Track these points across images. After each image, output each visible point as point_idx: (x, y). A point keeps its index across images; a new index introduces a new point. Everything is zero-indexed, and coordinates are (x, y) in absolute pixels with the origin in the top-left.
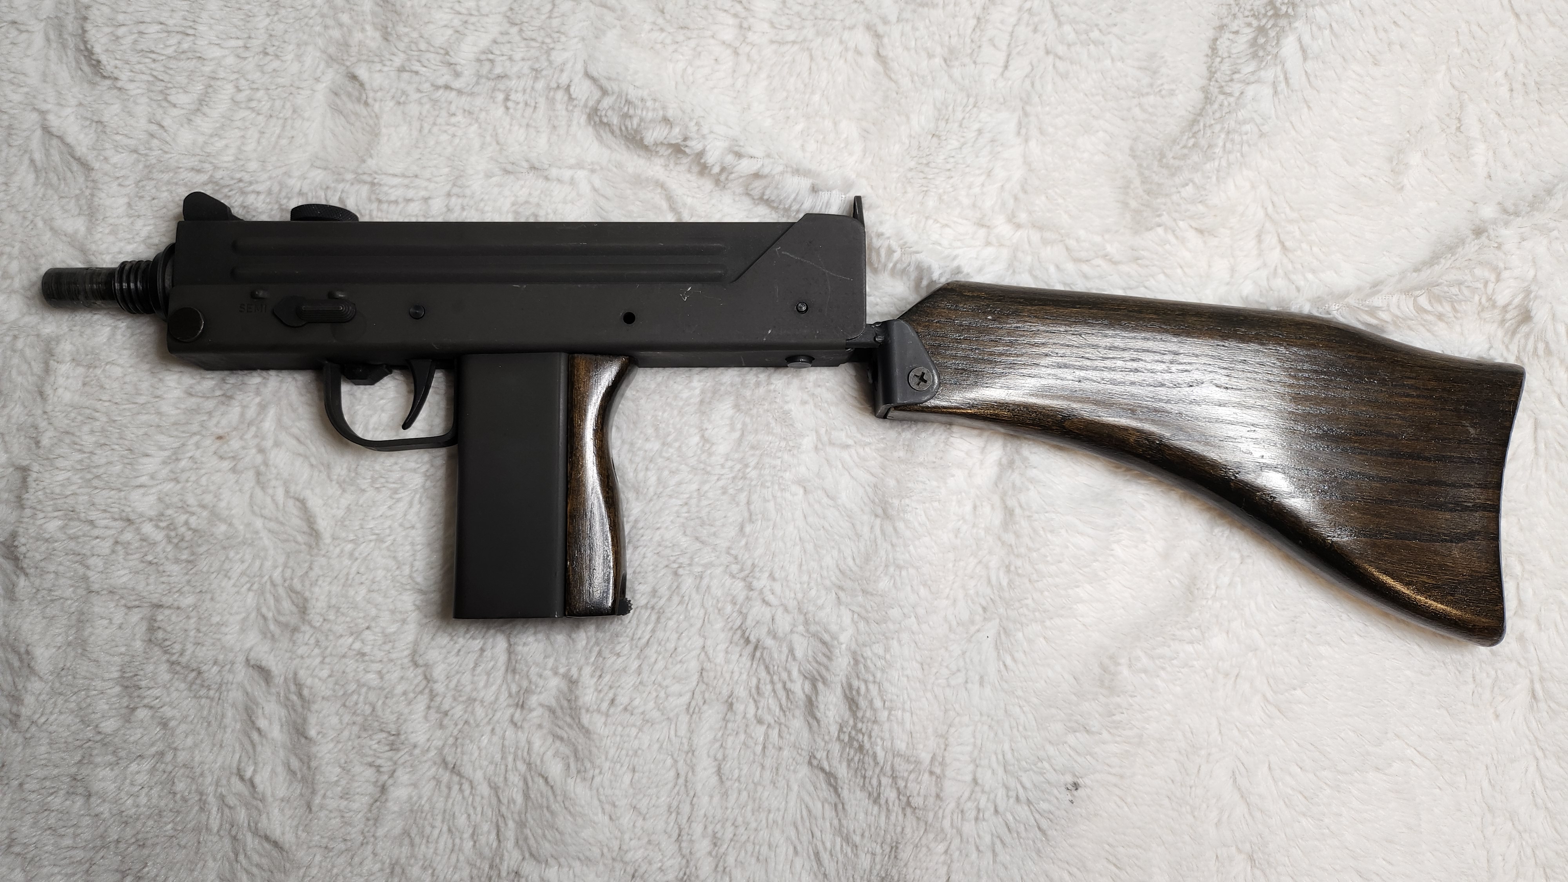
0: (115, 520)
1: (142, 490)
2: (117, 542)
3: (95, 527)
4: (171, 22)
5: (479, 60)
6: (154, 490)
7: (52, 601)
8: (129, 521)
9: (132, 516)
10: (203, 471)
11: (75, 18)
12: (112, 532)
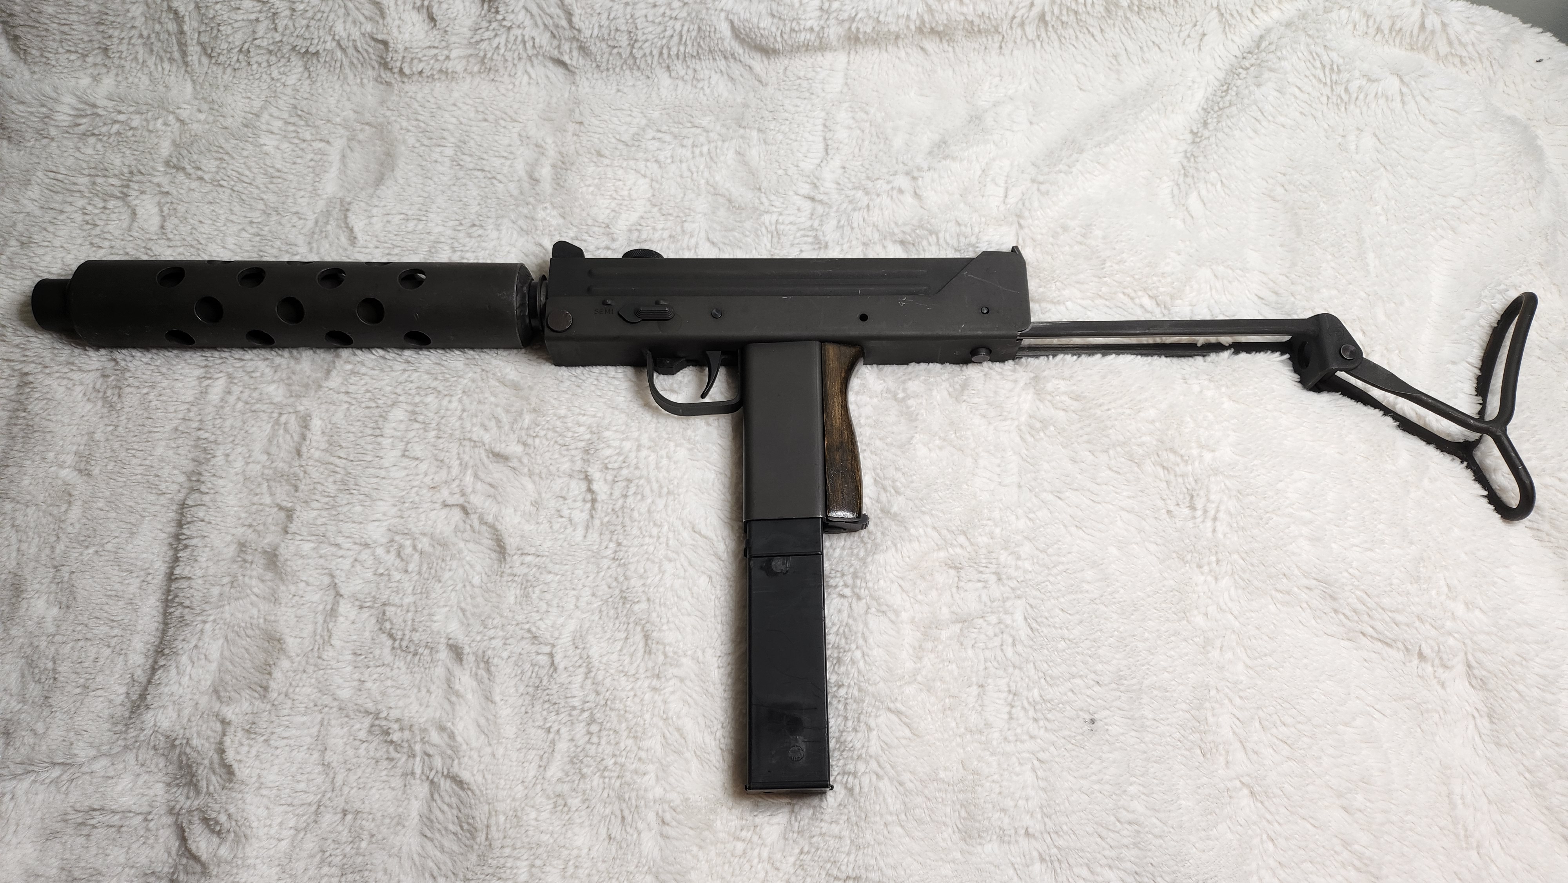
0: (356, 544)
1: (377, 524)
2: (356, 560)
3: (341, 548)
4: (410, 213)
5: (630, 231)
6: (385, 523)
8: (366, 545)
9: (369, 541)
10: (421, 510)
11: (341, 210)
12: (351, 553)
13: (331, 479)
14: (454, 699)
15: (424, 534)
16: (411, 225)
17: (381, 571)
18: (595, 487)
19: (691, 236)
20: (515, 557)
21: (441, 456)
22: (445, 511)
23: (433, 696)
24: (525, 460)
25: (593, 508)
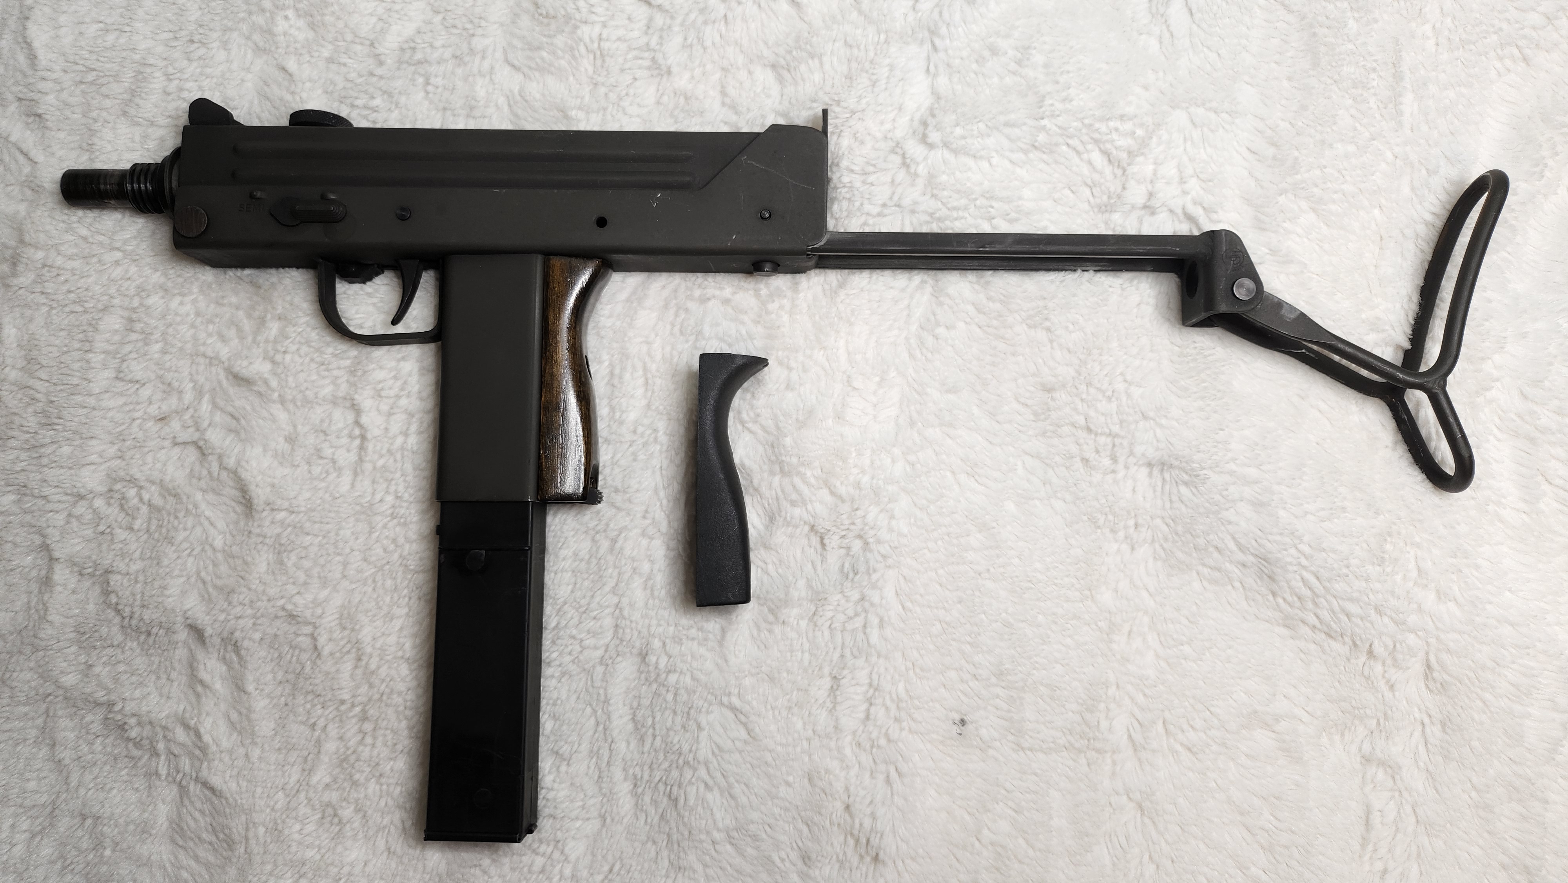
0: (67, 494)
1: (93, 467)
2: (70, 515)
3: (48, 502)
5: (402, 50)
6: (103, 467)
7: (12, 570)
8: (81, 497)
9: (83, 491)
10: (146, 450)
11: (19, 18)
12: (65, 506)
13: (30, 410)
14: (199, 688)
15: (153, 482)
16: (111, 38)
17: (102, 528)
18: (364, 420)
19: (483, 58)
20: (265, 514)
21: (169, 376)
22: (177, 450)
23: (175, 684)
24: (274, 383)
25: (362, 448)
